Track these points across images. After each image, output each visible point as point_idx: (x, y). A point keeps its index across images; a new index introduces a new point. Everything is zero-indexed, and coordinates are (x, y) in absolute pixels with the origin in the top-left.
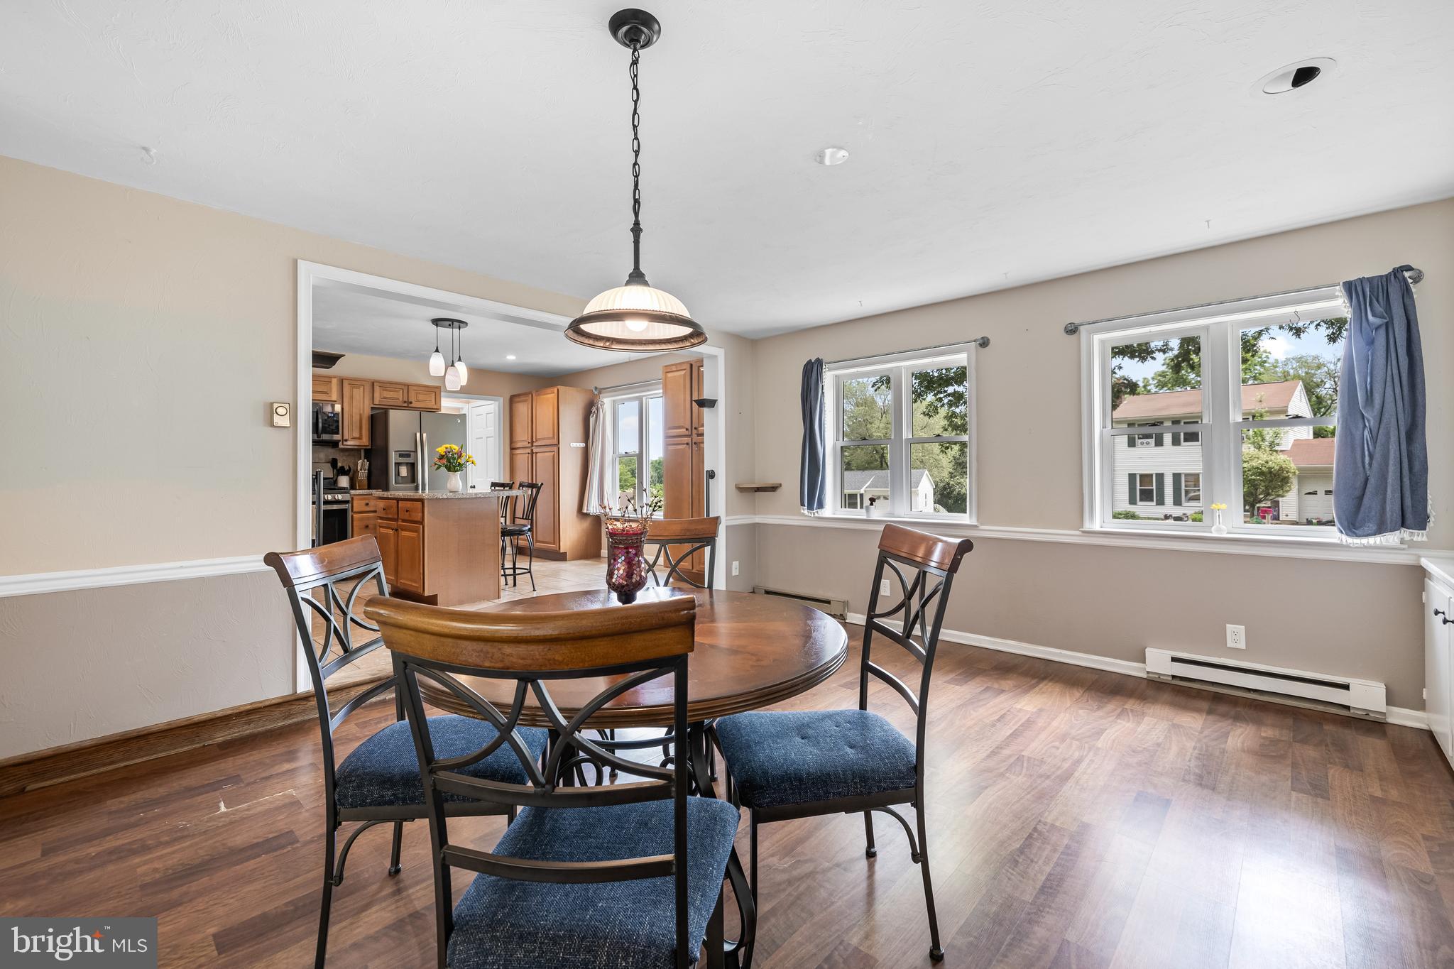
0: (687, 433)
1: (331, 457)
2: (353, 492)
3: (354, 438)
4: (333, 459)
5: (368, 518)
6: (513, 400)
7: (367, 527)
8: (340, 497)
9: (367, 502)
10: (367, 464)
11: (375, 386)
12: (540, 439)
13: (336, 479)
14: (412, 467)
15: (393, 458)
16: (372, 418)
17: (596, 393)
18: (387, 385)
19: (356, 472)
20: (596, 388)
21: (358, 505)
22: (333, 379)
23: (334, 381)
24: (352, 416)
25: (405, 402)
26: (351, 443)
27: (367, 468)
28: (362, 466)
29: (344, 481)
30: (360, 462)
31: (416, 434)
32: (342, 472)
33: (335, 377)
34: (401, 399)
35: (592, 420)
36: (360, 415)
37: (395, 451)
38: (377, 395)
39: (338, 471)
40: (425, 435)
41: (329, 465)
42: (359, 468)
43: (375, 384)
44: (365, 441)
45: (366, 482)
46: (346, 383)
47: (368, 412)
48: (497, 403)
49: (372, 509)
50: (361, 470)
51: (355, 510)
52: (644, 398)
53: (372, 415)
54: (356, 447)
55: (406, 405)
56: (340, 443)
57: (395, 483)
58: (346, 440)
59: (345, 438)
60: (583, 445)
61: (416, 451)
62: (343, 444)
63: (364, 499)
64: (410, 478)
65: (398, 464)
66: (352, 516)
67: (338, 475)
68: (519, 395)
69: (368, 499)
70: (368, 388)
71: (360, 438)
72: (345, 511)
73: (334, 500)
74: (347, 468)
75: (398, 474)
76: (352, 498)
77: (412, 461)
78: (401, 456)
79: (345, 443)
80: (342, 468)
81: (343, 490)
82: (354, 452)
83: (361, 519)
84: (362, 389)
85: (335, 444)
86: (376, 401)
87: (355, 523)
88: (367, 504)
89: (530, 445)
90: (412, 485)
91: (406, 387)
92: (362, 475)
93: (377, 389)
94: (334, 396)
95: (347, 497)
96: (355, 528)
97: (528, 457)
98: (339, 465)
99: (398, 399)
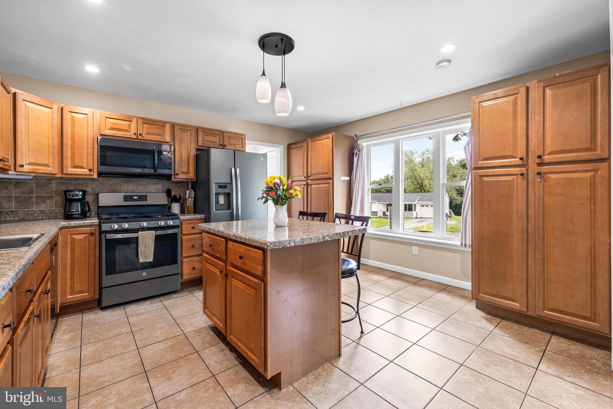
0: (520, 162)
1: (167, 188)
2: (182, 217)
3: (183, 173)
4: (168, 189)
5: (194, 239)
6: (289, 148)
7: (193, 246)
8: (171, 223)
9: (193, 225)
10: (193, 193)
11: (199, 132)
12: (314, 174)
13: (170, 206)
14: (228, 196)
15: (214, 189)
16: (197, 157)
17: (356, 139)
18: (208, 131)
19: (185, 199)
20: (356, 135)
21: (186, 229)
22: (167, 124)
23: (168, 126)
24: (181, 155)
25: (221, 145)
26: (181, 177)
27: (193, 197)
28: (189, 195)
29: (176, 208)
30: (188, 192)
31: (231, 169)
32: (175, 199)
33: (169, 122)
34: (218, 142)
35: (355, 159)
36: (188, 154)
37: (216, 183)
38: (200, 138)
39: (171, 199)
40: (238, 170)
41: (165, 194)
42: (187, 196)
43: (199, 130)
44: (192, 175)
45: (192, 208)
46: (176, 128)
47: (193, 152)
48: (279, 149)
49: (197, 231)
50: (189, 198)
51: (184, 232)
52: (401, 141)
53: (197, 155)
54: (184, 180)
55: (221, 147)
56: (173, 177)
57: (216, 210)
58: (177, 175)
59: (176, 173)
60: (348, 178)
61: (231, 183)
62: (174, 178)
63: (191, 223)
64: (226, 206)
65: (217, 194)
66: (181, 238)
67: (172, 202)
68: (295, 143)
69: (195, 223)
70: (194, 132)
71: (188, 173)
72: (175, 235)
73: (166, 225)
74: (178, 197)
75: (217, 202)
76: (181, 223)
77: (229, 192)
78: (220, 187)
79: (176, 177)
80: (175, 196)
81: (174, 217)
82: (183, 184)
83: (190, 240)
84: (189, 133)
85: (168, 177)
86: (200, 144)
87: (184, 244)
88: (193, 228)
89: (305, 179)
90: (228, 211)
91: (222, 133)
92: (190, 202)
93: (200, 134)
94: (168, 138)
95: (177, 222)
96: (184, 248)
97: (304, 188)
98: (173, 194)
99: (215, 142)
